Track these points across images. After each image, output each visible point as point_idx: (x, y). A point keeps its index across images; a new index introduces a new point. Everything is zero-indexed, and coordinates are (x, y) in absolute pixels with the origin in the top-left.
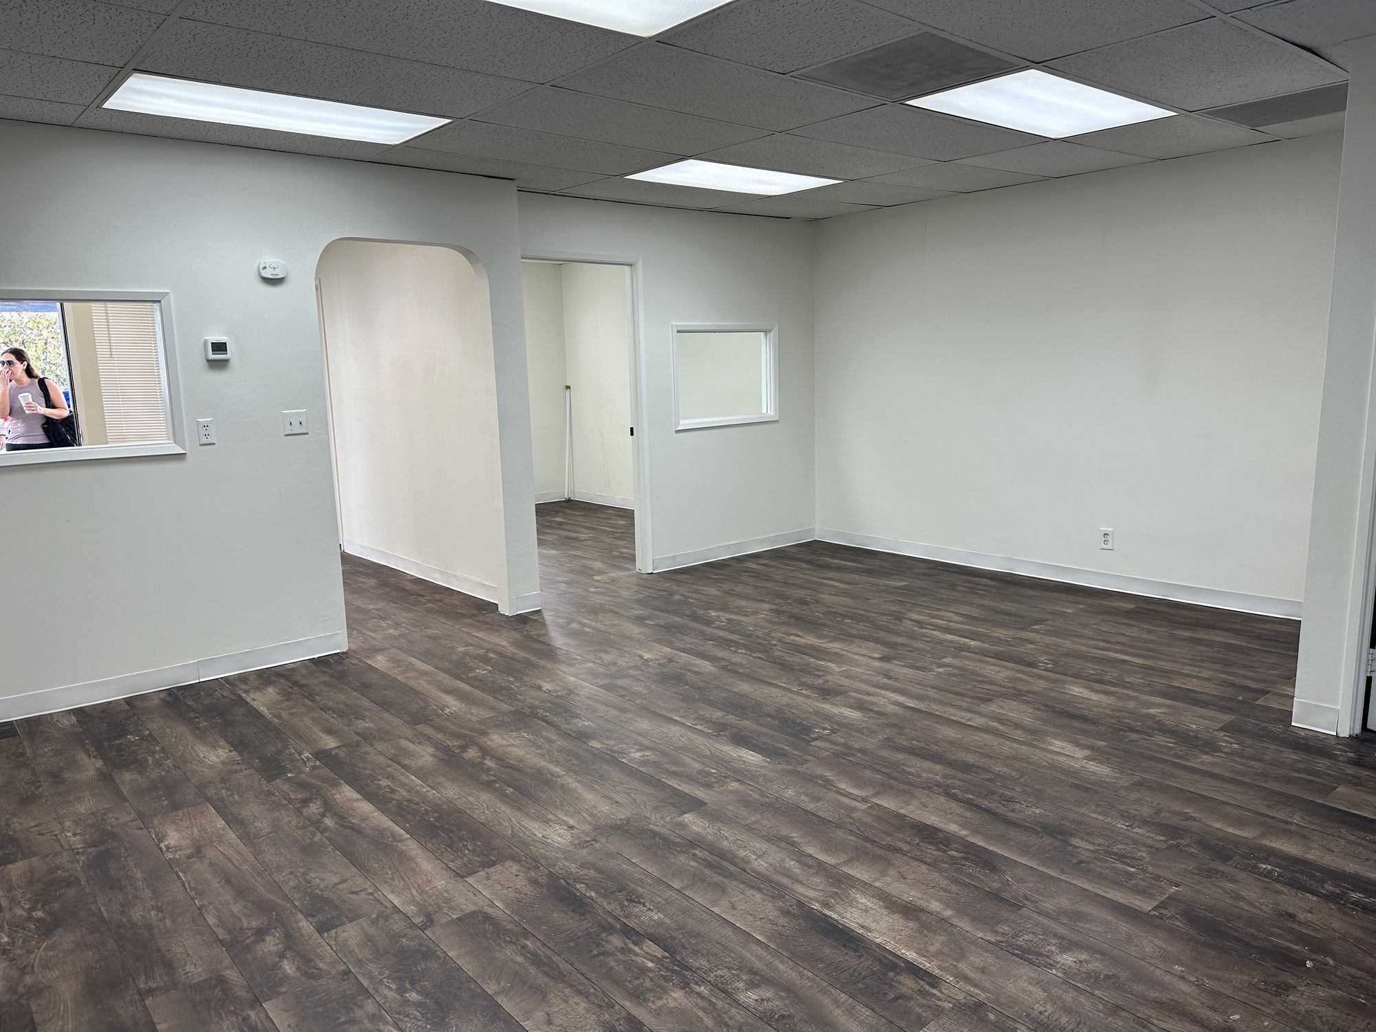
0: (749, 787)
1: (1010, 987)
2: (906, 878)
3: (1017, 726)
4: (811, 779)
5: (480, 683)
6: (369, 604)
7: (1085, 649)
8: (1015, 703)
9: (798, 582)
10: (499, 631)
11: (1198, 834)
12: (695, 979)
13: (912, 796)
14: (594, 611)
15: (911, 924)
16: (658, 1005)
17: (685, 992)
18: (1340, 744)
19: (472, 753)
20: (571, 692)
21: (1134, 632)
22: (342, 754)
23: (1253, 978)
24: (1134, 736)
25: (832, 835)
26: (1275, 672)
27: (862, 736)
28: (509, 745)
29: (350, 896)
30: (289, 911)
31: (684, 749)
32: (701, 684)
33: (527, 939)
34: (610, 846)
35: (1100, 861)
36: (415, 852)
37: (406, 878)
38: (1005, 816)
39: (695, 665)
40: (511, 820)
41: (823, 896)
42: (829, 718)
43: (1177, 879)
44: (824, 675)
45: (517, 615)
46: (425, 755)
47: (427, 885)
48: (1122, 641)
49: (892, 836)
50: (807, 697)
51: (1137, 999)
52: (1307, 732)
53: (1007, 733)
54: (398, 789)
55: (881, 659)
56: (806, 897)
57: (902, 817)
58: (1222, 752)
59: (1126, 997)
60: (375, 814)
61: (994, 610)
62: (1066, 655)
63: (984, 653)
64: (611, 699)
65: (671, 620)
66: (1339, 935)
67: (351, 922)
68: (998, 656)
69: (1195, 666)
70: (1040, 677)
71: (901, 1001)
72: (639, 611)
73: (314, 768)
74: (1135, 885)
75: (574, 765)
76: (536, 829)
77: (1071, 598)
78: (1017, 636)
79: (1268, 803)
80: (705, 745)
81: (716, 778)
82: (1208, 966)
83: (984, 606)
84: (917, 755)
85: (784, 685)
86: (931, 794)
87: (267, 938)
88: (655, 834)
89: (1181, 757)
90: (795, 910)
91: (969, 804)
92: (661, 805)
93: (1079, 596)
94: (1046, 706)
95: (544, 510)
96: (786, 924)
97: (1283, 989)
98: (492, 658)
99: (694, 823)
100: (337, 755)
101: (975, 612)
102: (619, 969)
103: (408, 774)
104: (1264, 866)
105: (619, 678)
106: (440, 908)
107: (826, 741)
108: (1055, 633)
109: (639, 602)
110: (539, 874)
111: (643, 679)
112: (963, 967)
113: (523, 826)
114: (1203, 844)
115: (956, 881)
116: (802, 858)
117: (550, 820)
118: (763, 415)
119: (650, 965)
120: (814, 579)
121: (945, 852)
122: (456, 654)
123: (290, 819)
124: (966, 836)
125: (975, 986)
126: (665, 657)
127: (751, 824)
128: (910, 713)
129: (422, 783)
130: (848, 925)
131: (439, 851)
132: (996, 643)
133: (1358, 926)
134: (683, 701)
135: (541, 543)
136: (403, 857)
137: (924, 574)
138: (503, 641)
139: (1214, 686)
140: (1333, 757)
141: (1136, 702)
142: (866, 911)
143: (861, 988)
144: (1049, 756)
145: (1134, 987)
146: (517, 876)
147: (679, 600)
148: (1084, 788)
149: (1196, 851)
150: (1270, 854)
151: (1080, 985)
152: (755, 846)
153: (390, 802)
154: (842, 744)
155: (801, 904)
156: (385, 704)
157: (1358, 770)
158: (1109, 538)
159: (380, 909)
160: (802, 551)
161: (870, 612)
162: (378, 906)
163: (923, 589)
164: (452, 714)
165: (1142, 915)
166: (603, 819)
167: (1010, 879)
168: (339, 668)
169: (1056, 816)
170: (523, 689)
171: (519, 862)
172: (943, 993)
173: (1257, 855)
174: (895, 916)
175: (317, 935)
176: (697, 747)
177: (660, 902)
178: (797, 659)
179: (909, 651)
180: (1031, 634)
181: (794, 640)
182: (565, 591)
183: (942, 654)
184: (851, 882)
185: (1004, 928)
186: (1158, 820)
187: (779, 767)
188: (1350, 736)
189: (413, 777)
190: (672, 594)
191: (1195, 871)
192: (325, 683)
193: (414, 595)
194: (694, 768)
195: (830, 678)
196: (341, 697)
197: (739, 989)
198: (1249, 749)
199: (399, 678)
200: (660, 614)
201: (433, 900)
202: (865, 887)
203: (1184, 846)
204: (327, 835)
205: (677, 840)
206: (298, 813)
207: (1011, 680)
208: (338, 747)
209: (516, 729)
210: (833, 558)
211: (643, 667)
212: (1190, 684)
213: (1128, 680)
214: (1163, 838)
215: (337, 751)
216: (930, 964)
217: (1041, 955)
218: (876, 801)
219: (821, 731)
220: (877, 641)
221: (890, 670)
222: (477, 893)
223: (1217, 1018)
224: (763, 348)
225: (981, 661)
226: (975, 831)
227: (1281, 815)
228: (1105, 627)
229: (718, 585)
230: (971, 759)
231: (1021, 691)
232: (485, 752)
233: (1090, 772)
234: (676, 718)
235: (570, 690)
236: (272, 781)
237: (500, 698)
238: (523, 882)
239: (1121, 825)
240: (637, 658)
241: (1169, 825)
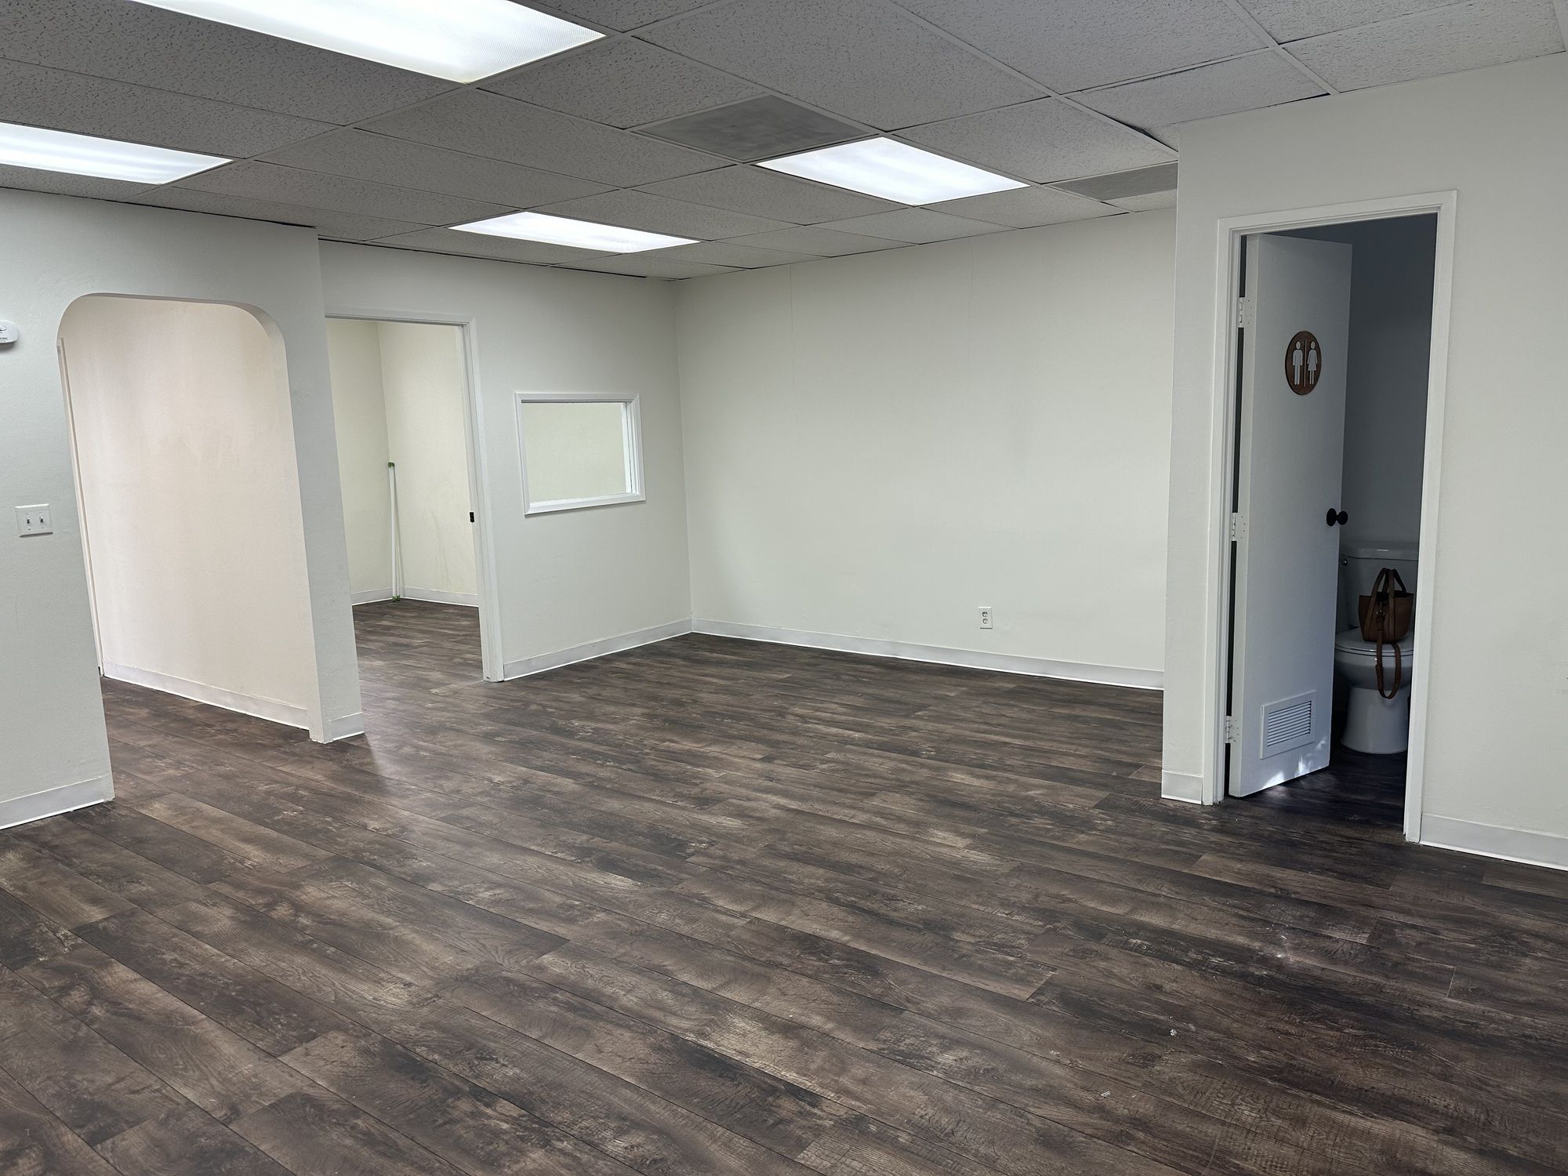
0: (617, 916)
1: (892, 1095)
2: (785, 995)
3: (900, 819)
4: (686, 899)
5: (290, 827)
6: (140, 740)
7: (967, 733)
8: (898, 795)
9: (674, 681)
10: (310, 763)
11: (1074, 915)
12: (557, 1134)
13: (793, 904)
14: (432, 731)
15: (792, 1043)
16: (515, 1169)
17: (546, 1151)
18: (1204, 813)
19: (282, 911)
20: (404, 829)
21: (1015, 712)
22: (111, 926)
23: (1124, 1053)
24: (1014, 820)
25: (708, 958)
26: (1147, 745)
27: (742, 846)
28: (328, 898)
29: (131, 1096)
30: (49, 1125)
31: (543, 882)
32: (562, 806)
33: (358, 1117)
34: (455, 1001)
35: (980, 953)
36: (213, 1035)
37: (202, 1067)
38: (887, 916)
39: (555, 785)
40: (334, 984)
41: (698, 1025)
42: (706, 829)
43: (1052, 963)
44: (701, 783)
45: (334, 742)
46: (222, 918)
47: (230, 1072)
48: (1003, 722)
49: (772, 951)
50: (683, 808)
51: (1015, 1089)
52: (1176, 803)
53: (890, 828)
54: (188, 962)
55: (762, 760)
56: (681, 1028)
57: (782, 929)
58: (1098, 830)
59: (1005, 1089)
60: (159, 995)
61: (878, 699)
62: (948, 741)
63: (868, 744)
64: (454, 832)
65: (526, 735)
66: (1201, 1001)
67: (131, 1127)
68: (882, 747)
69: (1073, 744)
70: (923, 765)
71: (780, 1126)
72: (488, 728)
73: (74, 947)
74: (1013, 974)
75: (410, 913)
76: (365, 991)
77: (954, 681)
78: (900, 724)
79: (1139, 877)
80: (567, 874)
81: (579, 910)
82: (1081, 1047)
83: (868, 694)
84: (799, 860)
85: (658, 798)
86: (812, 901)
87: (20, 1161)
88: (508, 981)
89: (1058, 839)
90: (667, 1045)
91: (852, 907)
92: (516, 947)
93: (962, 678)
94: (928, 796)
95: (362, 613)
96: (658, 1061)
97: (1149, 1059)
98: (303, 796)
99: (554, 963)
100: (105, 928)
101: (859, 702)
102: (468, 1136)
103: (200, 942)
104: (1135, 941)
105: (464, 808)
106: (248, 1096)
107: (704, 856)
108: (938, 718)
109: (487, 716)
110: (371, 1042)
111: (493, 806)
112: (844, 1080)
113: (349, 990)
114: (1079, 925)
115: (839, 992)
116: (675, 987)
117: (382, 979)
118: (628, 495)
119: (505, 1126)
120: (691, 676)
121: (826, 961)
122: (257, 794)
123: (44, 1013)
124: (848, 941)
125: (857, 1099)
126: (519, 778)
127: (619, 957)
128: (792, 815)
129: (218, 952)
130: (725, 1053)
131: (244, 1030)
132: (881, 733)
133: (1218, 989)
134: (542, 826)
135: (361, 652)
136: (198, 1042)
137: (808, 664)
138: (316, 775)
139: (1089, 763)
140: (1199, 826)
141: (1016, 785)
142: (744, 1035)
143: (739, 1118)
144: (932, 848)
145: (1012, 1078)
146: (342, 1047)
147: (536, 710)
148: (965, 878)
149: (1072, 933)
150: (1140, 928)
151: (960, 1083)
152: (623, 981)
153: (179, 979)
154: (720, 857)
155: (674, 1037)
156: (167, 862)
157: (1221, 837)
158: (988, 617)
159: (170, 1106)
160: (678, 646)
161: (750, 709)
162: (166, 1104)
163: (807, 680)
164: (254, 866)
165: (1021, 1004)
166: (447, 971)
167: (892, 983)
168: (104, 821)
169: (938, 911)
170: (344, 830)
171: (346, 1031)
172: (824, 1111)
173: (1128, 931)
174: (775, 1037)
175: (87, 1148)
176: (558, 878)
177: (514, 1056)
178: (672, 768)
179: (792, 749)
180: (914, 721)
181: (669, 747)
182: (393, 709)
183: (826, 750)
184: (728, 1006)
185: (886, 1035)
186: (1036, 905)
187: (651, 890)
188: (1214, 803)
189: (208, 946)
190: (527, 704)
191: (1071, 953)
192: (86, 842)
193: (199, 725)
194: (554, 902)
195: (708, 785)
196: (109, 857)
197: (606, 1138)
198: (1122, 825)
199: (184, 828)
200: (512, 728)
201: (239, 1088)
202: (743, 1009)
203: (1060, 929)
204: (95, 1027)
205: (534, 985)
206: (56, 1005)
207: (895, 771)
208: (106, 919)
209: (337, 877)
210: (712, 651)
211: (493, 792)
212: (1068, 763)
213: (1008, 763)
214: (1041, 923)
215: (105, 924)
216: (810, 1082)
217: (923, 1057)
218: (755, 914)
219: (698, 845)
220: (758, 740)
221: (772, 771)
222: (294, 1073)
223: (1090, 1098)
224: (624, 420)
225: (865, 754)
226: (857, 936)
227: (1151, 889)
228: (986, 710)
229: (582, 690)
230: (854, 858)
231: (904, 782)
232: (298, 908)
233: (972, 861)
234: (532, 847)
235: (403, 827)
236: (17, 969)
237: (315, 843)
238: (350, 1053)
239: (1001, 914)
240: (486, 782)
241: (1046, 910)
